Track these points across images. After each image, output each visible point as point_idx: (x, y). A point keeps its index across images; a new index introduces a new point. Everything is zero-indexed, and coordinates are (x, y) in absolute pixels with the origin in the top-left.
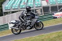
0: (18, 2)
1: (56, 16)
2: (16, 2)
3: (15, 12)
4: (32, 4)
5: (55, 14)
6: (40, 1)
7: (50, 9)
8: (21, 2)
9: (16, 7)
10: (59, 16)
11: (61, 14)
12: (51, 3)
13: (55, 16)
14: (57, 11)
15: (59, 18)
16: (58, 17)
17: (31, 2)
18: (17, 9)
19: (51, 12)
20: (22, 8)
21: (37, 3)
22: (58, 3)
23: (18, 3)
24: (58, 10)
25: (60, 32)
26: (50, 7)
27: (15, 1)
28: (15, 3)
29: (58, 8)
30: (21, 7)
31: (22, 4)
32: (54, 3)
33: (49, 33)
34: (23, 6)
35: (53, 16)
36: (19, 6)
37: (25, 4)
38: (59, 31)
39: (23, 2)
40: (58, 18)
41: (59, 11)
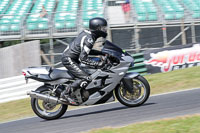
0: (20, 6)
1: (158, 65)
2: (14, 8)
3: (10, 43)
4: (73, 16)
5: (152, 55)
6: (101, 7)
7: (136, 36)
8: (33, 6)
9: (13, 27)
10: (166, 65)
11: (174, 58)
12: (140, 18)
13: (153, 64)
14: (163, 45)
15: (166, 70)
16: (163, 66)
17: (69, 9)
18: (17, 33)
19: (138, 48)
20: (33, 32)
21: (90, 13)
22: (167, 16)
23: (22, 13)
24: (165, 40)
25: (169, 123)
26: (137, 31)
27: (9, 5)
28: (11, 13)
29: (165, 35)
30: (31, 26)
31: (35, 16)
32: (151, 17)
33: (130, 125)
34: (37, 22)
35: (146, 62)
36: (25, 23)
37: (45, 17)
38: (167, 119)
39: (39, 7)
40: (162, 70)
41: (167, 44)
